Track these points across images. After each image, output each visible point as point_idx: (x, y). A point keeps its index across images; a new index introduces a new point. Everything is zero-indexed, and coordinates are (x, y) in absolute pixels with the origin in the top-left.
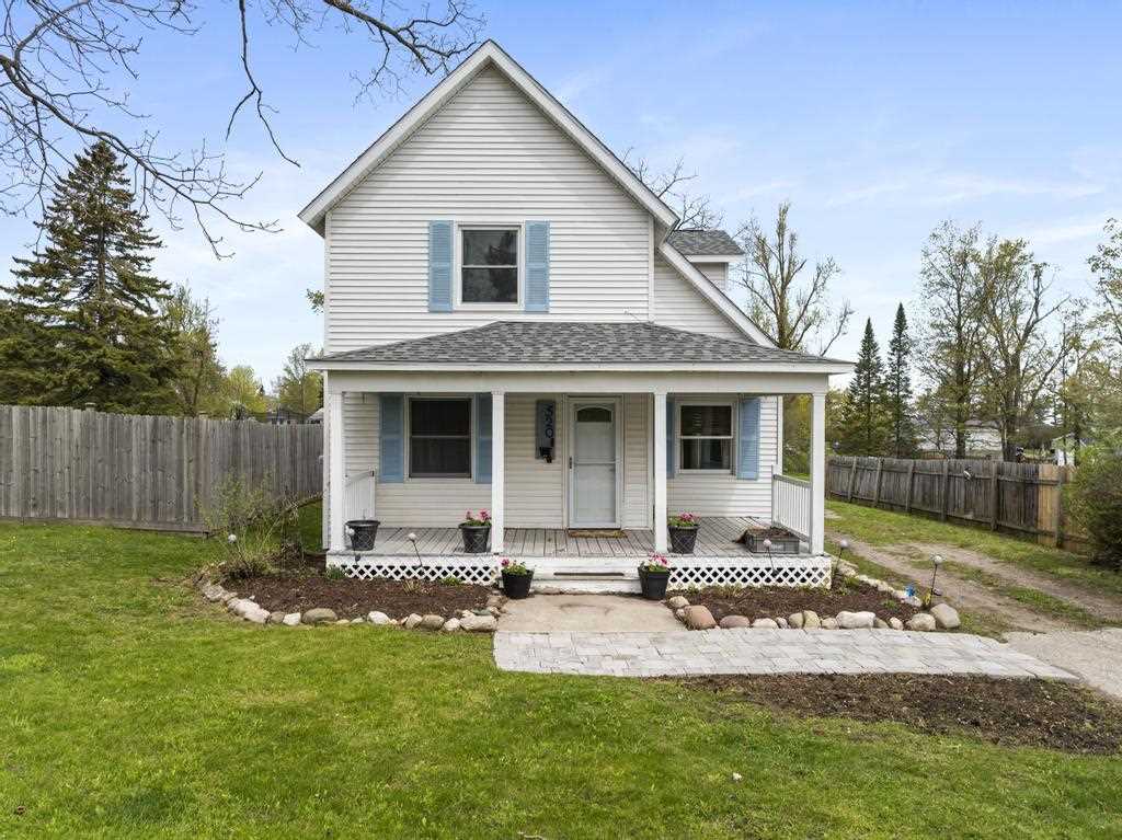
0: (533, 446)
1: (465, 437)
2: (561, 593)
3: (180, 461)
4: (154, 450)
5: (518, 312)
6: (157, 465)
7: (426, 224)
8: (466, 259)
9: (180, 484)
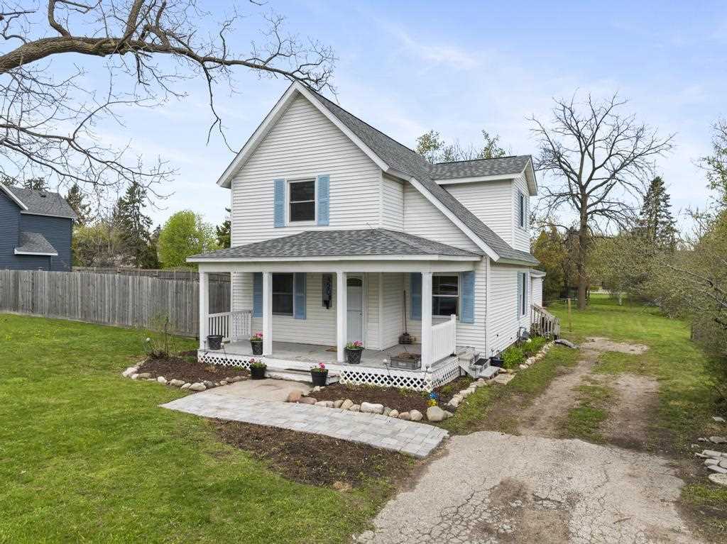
0: (321, 299)
1: (290, 294)
2: (281, 379)
3: (186, 303)
4: (177, 296)
5: (315, 226)
6: (178, 305)
7: (273, 182)
8: (292, 198)
9: (186, 314)
